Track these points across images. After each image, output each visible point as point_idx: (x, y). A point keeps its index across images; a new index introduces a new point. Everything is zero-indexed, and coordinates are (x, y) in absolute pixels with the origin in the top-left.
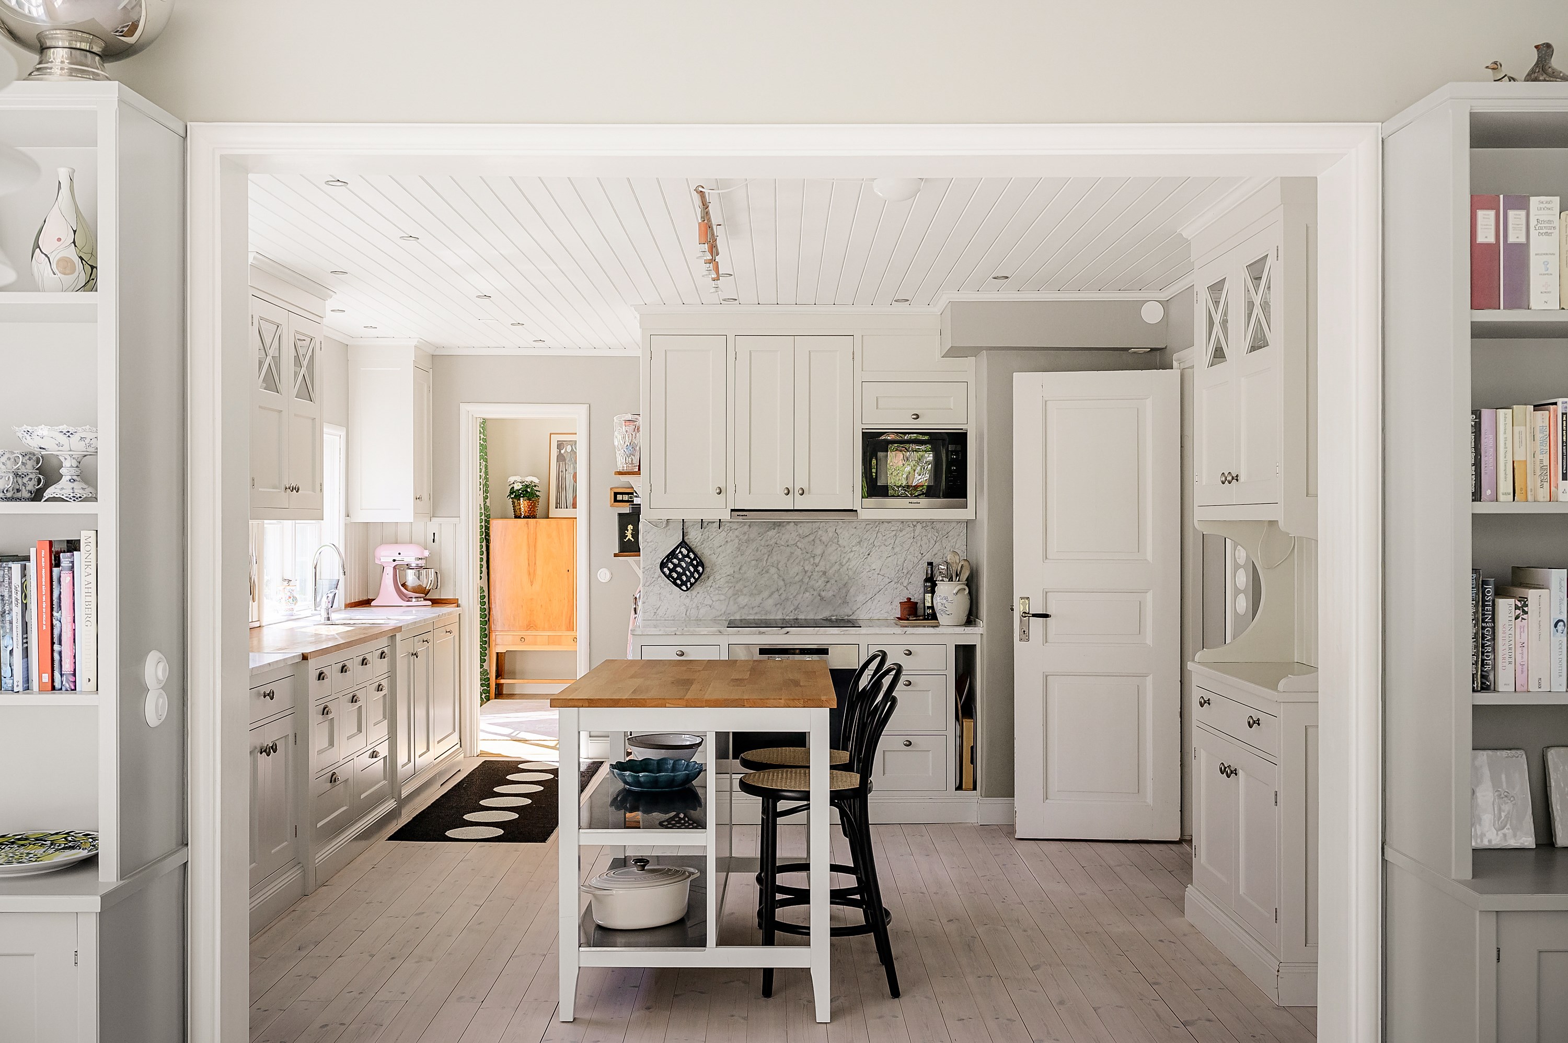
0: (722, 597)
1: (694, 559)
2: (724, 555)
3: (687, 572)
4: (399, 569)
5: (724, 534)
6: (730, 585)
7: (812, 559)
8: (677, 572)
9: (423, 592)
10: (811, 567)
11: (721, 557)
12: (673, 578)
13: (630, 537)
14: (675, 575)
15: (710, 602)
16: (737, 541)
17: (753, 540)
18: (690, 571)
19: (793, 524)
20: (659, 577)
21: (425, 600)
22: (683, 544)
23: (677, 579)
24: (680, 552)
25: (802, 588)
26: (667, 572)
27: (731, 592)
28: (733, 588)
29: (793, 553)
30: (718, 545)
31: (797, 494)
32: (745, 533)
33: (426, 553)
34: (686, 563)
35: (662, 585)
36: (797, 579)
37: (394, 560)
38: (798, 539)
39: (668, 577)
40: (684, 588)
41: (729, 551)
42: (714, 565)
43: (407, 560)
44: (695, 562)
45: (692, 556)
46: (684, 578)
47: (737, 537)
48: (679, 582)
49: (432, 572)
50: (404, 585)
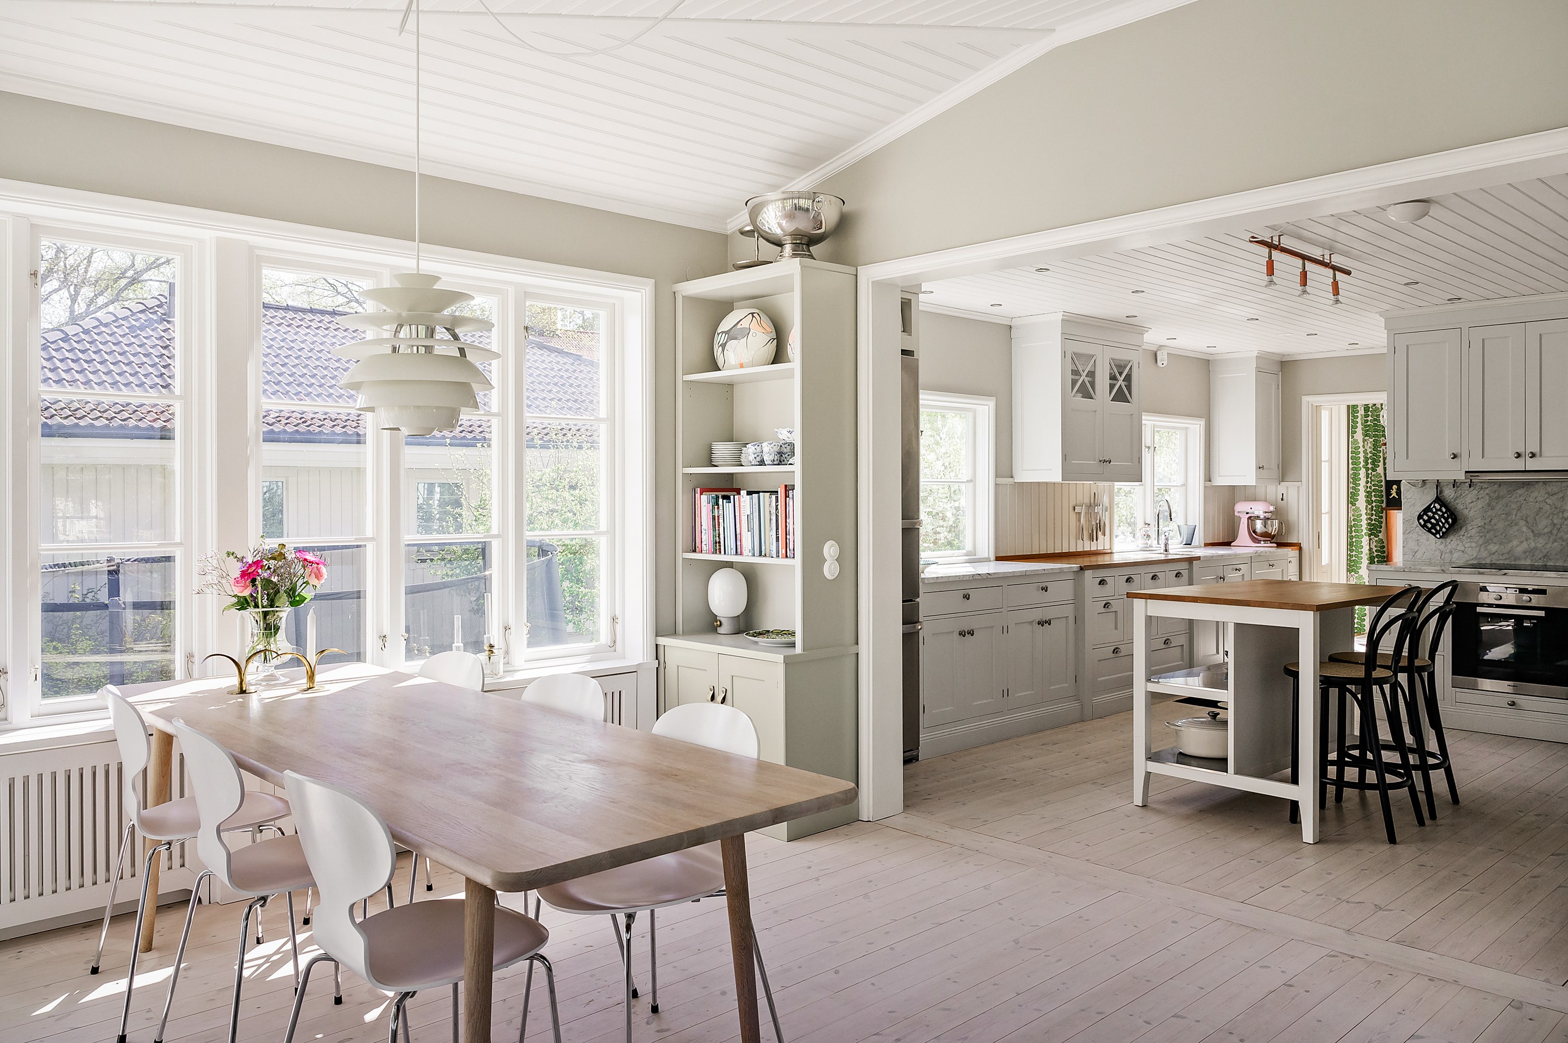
0: (1474, 545)
1: (1446, 513)
2: (1475, 509)
3: (1441, 525)
4: (1252, 519)
5: (1475, 492)
6: (1481, 534)
7: (1561, 514)
8: (1431, 523)
9: (1268, 536)
10: (1560, 521)
11: (1472, 511)
12: (1427, 527)
13: (1394, 494)
14: (1430, 526)
15: (1463, 549)
16: (1487, 497)
17: (1503, 498)
18: (1442, 522)
19: (1542, 483)
20: (1417, 527)
21: (1271, 543)
22: (1438, 500)
23: (1431, 528)
24: (1434, 507)
25: (1551, 539)
26: (1422, 523)
27: (1481, 542)
28: (1483, 537)
29: (1542, 508)
30: (1470, 501)
31: (1527, 457)
32: (1495, 491)
33: (1272, 508)
34: (1439, 515)
35: (1420, 533)
36: (1546, 530)
37: (1247, 513)
38: (1546, 496)
39: (1423, 526)
40: (1438, 536)
41: (1481, 506)
42: (1466, 518)
43: (1256, 513)
44: (1446, 515)
45: (1444, 510)
46: (1438, 528)
47: (1487, 494)
48: (1433, 531)
49: (1276, 523)
50: (1254, 532)
